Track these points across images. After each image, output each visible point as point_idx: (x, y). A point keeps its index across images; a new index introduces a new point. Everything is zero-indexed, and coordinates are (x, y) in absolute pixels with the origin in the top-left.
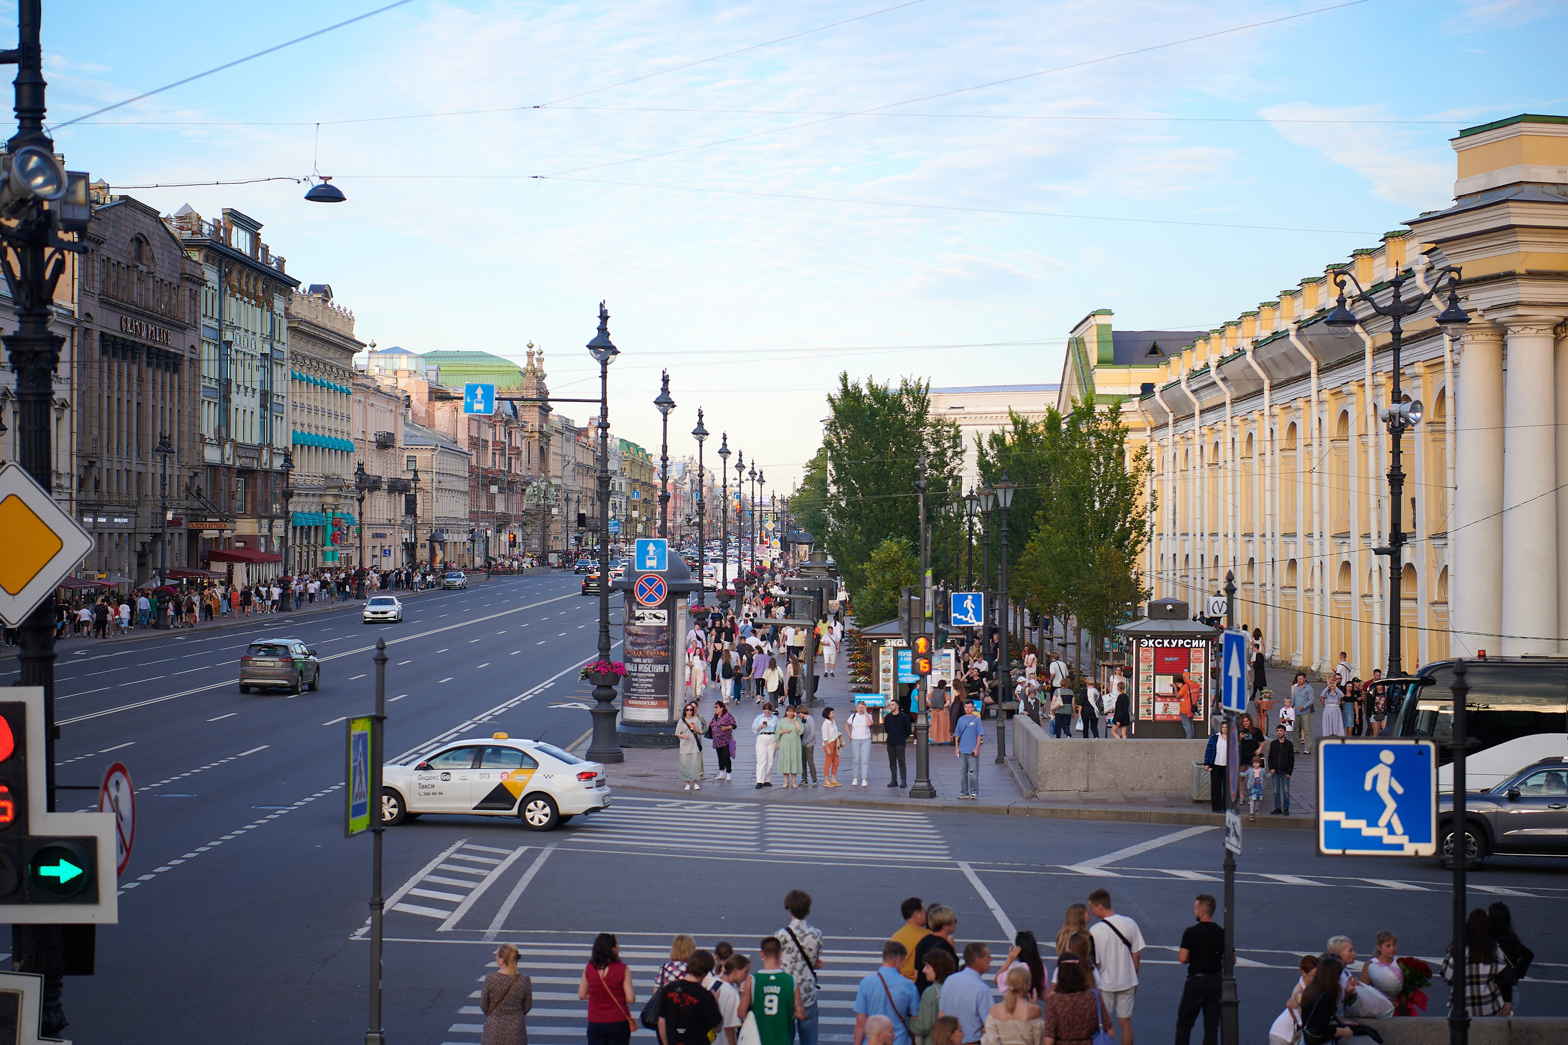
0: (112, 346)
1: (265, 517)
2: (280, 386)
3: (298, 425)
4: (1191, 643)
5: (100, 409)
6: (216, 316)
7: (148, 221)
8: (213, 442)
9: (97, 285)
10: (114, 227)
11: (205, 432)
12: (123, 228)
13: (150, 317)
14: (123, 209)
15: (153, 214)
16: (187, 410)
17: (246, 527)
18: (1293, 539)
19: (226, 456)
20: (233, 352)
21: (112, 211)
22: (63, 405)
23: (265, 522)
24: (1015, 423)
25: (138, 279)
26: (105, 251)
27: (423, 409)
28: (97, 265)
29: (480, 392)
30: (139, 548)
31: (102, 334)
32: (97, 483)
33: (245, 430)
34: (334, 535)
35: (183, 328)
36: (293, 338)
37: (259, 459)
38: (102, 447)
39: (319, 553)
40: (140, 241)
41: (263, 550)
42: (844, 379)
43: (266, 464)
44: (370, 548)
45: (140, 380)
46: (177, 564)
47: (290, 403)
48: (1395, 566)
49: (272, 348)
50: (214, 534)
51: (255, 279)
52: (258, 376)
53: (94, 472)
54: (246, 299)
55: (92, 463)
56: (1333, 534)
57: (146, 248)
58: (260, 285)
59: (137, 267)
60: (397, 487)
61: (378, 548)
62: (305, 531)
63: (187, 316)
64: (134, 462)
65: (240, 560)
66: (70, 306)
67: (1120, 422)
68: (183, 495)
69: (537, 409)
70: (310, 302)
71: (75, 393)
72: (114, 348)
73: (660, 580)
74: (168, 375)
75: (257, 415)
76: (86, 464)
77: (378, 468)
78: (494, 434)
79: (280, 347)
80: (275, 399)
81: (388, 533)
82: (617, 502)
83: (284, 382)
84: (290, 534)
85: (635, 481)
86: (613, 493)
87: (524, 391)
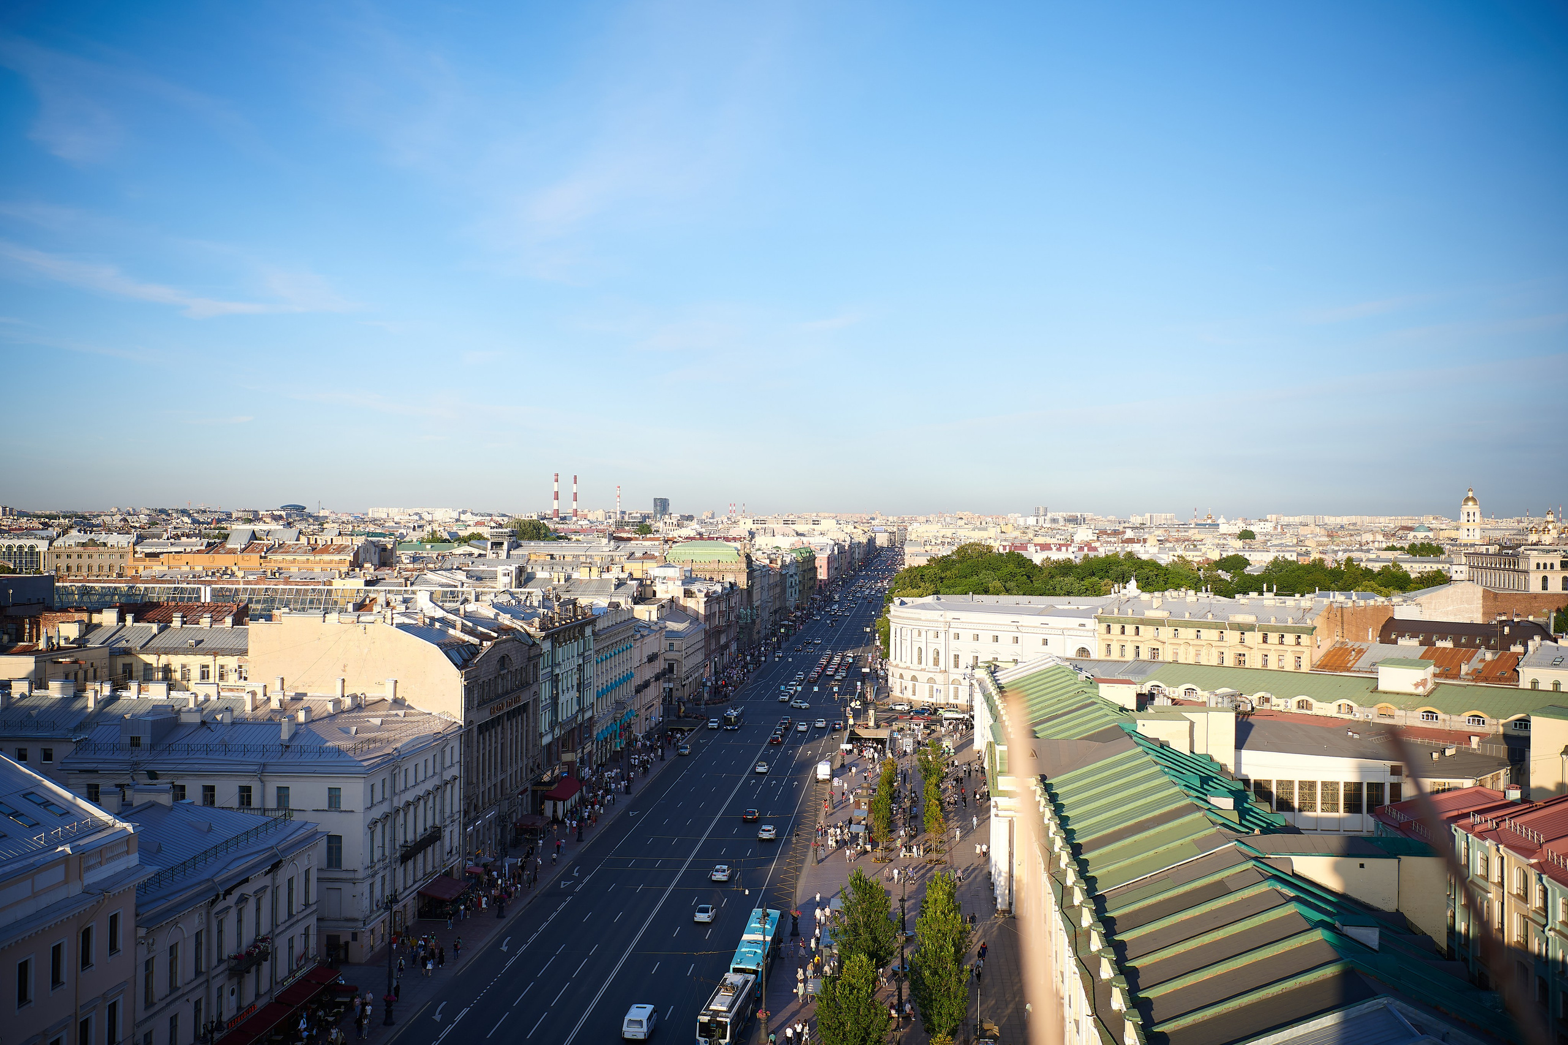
0: (483, 727)
2: (590, 671)
12: (492, 660)
13: (508, 694)
14: (493, 649)
19: (556, 733)
20: (560, 676)
23: (579, 750)
25: (502, 680)
31: (479, 726)
32: (475, 806)
37: (576, 721)
40: (503, 658)
44: (644, 718)
45: (503, 731)
47: (595, 677)
49: (584, 657)
51: (574, 629)
52: (575, 677)
54: (568, 642)
57: (507, 659)
58: (577, 630)
59: (500, 673)
60: (661, 676)
61: (649, 713)
63: (531, 678)
64: (499, 777)
70: (608, 616)
71: (462, 767)
72: (486, 727)
74: (520, 717)
77: (649, 673)
78: (719, 607)
79: (589, 653)
80: (586, 682)
81: (654, 702)
82: (793, 590)
83: (592, 668)
84: (595, 746)
85: (804, 571)
86: (791, 586)
87: (739, 564)
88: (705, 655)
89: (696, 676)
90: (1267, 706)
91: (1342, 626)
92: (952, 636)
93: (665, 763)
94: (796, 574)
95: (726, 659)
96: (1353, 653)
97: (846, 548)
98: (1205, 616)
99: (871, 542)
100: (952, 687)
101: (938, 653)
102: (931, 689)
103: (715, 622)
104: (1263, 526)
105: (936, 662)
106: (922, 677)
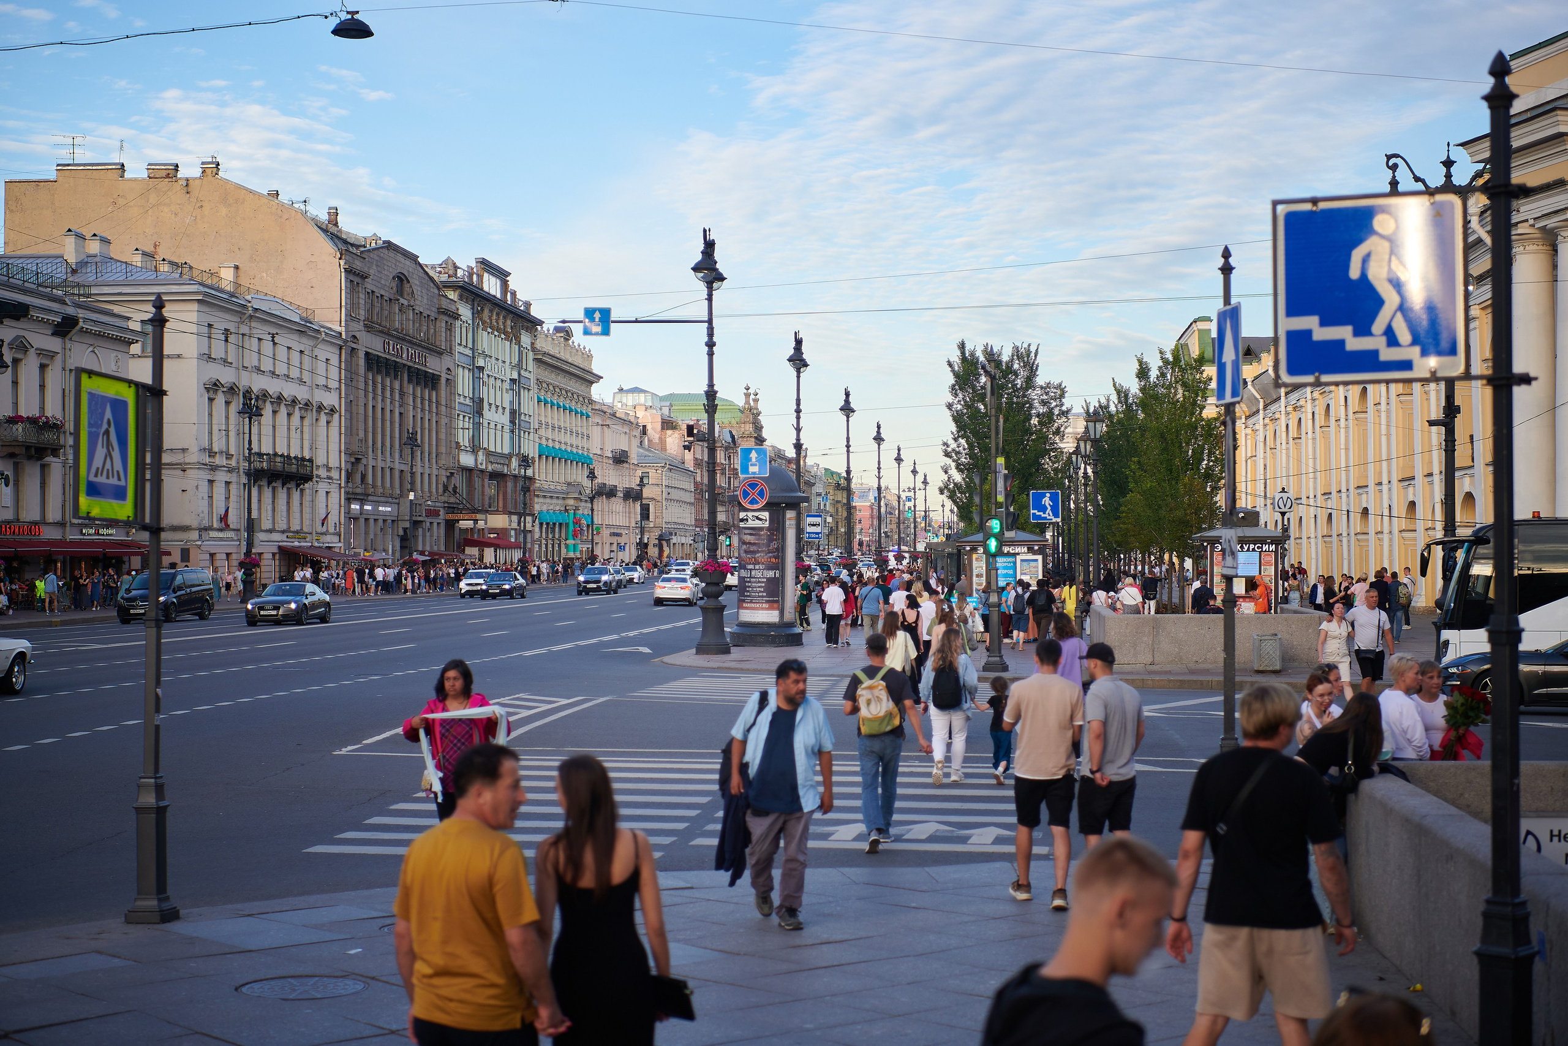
0: (374, 362)
1: (514, 513)
2: (528, 405)
3: (544, 440)
4: (1262, 548)
5: (366, 416)
6: (470, 345)
7: (408, 262)
8: (468, 449)
9: (362, 312)
10: (377, 266)
11: (460, 440)
12: (386, 267)
13: (410, 342)
14: (385, 251)
15: (414, 258)
16: (444, 421)
17: (498, 521)
18: (1366, 490)
19: (480, 461)
20: (485, 376)
21: (376, 252)
22: (332, 410)
23: (515, 518)
24: (1119, 392)
25: (400, 310)
26: (370, 285)
27: (657, 436)
28: (362, 296)
29: (597, 315)
30: (401, 533)
31: (367, 354)
32: (364, 477)
33: (498, 441)
34: (574, 531)
35: (440, 353)
36: (538, 367)
37: (508, 465)
38: (367, 448)
39: (563, 546)
40: (401, 279)
41: (513, 540)
42: (962, 346)
43: (515, 470)
44: (608, 544)
45: (402, 394)
46: (435, 548)
47: (536, 422)
48: (1449, 438)
49: (519, 374)
50: (469, 524)
51: (504, 317)
52: (507, 397)
53: (361, 468)
54: (496, 333)
55: (358, 460)
56: (1400, 479)
57: (406, 286)
58: (509, 322)
59: (398, 300)
60: (633, 495)
61: (615, 544)
62: (551, 527)
63: (443, 344)
64: (397, 461)
65: (489, 545)
66: (338, 329)
67: (1204, 371)
68: (441, 490)
69: (753, 440)
70: (553, 339)
71: (343, 400)
72: (378, 366)
73: (762, 484)
74: (427, 391)
75: (507, 429)
76: (353, 460)
77: (615, 479)
79: (526, 375)
80: (523, 417)
81: (623, 533)
83: (531, 404)
84: (537, 528)
87: (743, 425)
88: (696, 520)
89: (683, 542)
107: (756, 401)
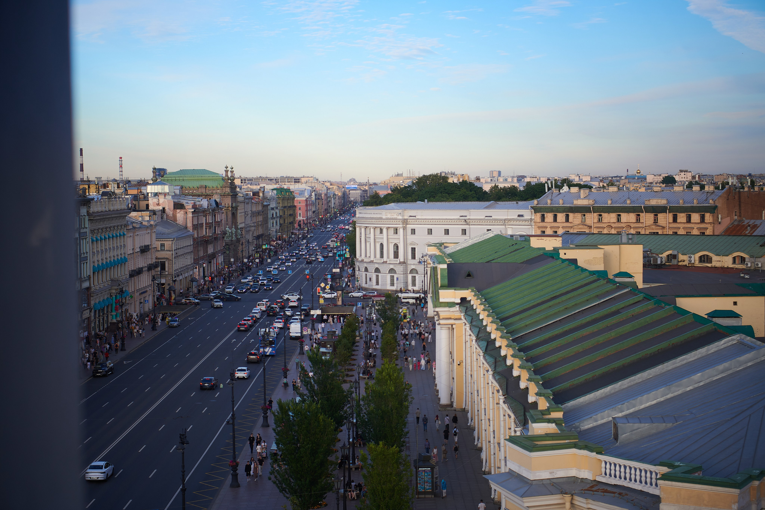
2: (85, 248)
3: (96, 262)
27: (171, 213)
34: (116, 307)
36: (92, 223)
39: (109, 316)
44: (138, 301)
47: (91, 254)
49: (80, 233)
61: (143, 299)
62: (101, 310)
69: (230, 197)
70: (101, 202)
77: (142, 262)
78: (206, 220)
79: (85, 230)
80: (83, 256)
81: (148, 289)
82: (275, 221)
83: (88, 245)
84: (93, 314)
85: (285, 207)
86: (273, 218)
87: (224, 189)
88: (194, 259)
89: (186, 276)
90: (674, 262)
91: (740, 205)
92: (409, 232)
93: (156, 332)
94: (277, 208)
95: (214, 268)
96: (749, 228)
97: (323, 195)
98: (625, 202)
99: (346, 196)
100: (410, 277)
101: (397, 247)
102: (392, 278)
103: (202, 232)
104: (683, 176)
105: (396, 255)
106: (384, 269)
107: (232, 172)
